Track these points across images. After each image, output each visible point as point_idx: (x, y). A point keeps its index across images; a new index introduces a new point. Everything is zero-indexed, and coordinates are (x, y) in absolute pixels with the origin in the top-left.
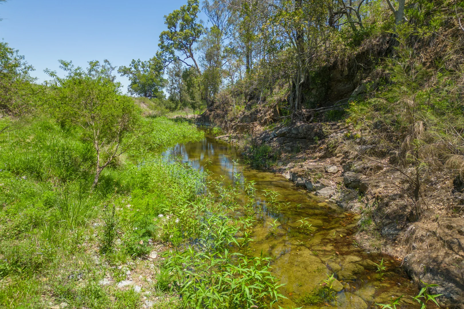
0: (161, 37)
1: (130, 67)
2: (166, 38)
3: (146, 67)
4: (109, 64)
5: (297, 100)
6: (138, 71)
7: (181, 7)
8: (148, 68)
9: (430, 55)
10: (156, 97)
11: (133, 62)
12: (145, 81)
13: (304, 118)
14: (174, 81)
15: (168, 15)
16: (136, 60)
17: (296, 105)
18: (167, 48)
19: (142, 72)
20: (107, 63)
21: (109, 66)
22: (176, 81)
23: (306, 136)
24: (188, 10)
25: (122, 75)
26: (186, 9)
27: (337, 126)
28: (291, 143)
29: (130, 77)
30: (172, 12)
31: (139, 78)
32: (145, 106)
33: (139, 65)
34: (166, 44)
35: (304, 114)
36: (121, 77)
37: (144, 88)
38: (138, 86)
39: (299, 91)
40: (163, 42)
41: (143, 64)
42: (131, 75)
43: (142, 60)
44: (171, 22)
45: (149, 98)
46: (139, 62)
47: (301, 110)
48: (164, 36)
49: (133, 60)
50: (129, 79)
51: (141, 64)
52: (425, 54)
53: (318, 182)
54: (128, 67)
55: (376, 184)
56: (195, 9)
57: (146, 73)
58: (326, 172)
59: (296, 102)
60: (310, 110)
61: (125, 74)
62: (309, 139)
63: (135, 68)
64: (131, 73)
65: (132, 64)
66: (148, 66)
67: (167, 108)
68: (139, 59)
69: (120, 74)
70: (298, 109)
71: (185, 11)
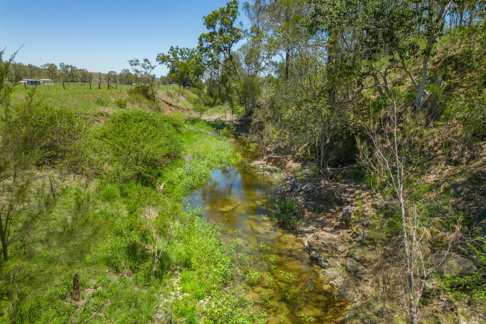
0: (200, 39)
1: (168, 55)
2: (205, 40)
3: (184, 54)
4: (149, 63)
5: (322, 159)
6: (177, 59)
7: (220, 8)
8: (186, 56)
9: (442, 137)
10: (195, 86)
11: (172, 49)
12: (184, 70)
13: (327, 177)
14: (213, 74)
15: (206, 16)
16: (175, 47)
17: (321, 164)
18: (206, 50)
19: (180, 60)
20: (147, 62)
21: (148, 65)
22: (215, 74)
23: (327, 199)
24: (228, 12)
25: (160, 63)
26: (225, 11)
27: (354, 195)
28: (314, 202)
29: (168, 65)
30: (211, 13)
31: (178, 66)
32: (184, 98)
33: (178, 52)
34: (205, 46)
35: (328, 173)
36: (160, 65)
37: (183, 76)
38: (177, 76)
39: (324, 152)
40: (202, 45)
41: (181, 50)
42: (169, 63)
43: (181, 47)
44: (210, 22)
45: (188, 87)
46: (177, 49)
47: (326, 168)
48: (203, 39)
49: (172, 47)
50: (168, 67)
51: (179, 51)
52: (438, 135)
53: (327, 262)
54: (166, 54)
55: (367, 279)
56: (234, 12)
57: (185, 61)
58: (336, 249)
59: (322, 161)
60: (334, 169)
61: (163, 62)
62: (330, 202)
63: (174, 56)
64: (170, 61)
65: (170, 52)
66: (186, 52)
67: (206, 105)
68: (177, 46)
69: (159, 62)
70: (323, 167)
71: (224, 13)
